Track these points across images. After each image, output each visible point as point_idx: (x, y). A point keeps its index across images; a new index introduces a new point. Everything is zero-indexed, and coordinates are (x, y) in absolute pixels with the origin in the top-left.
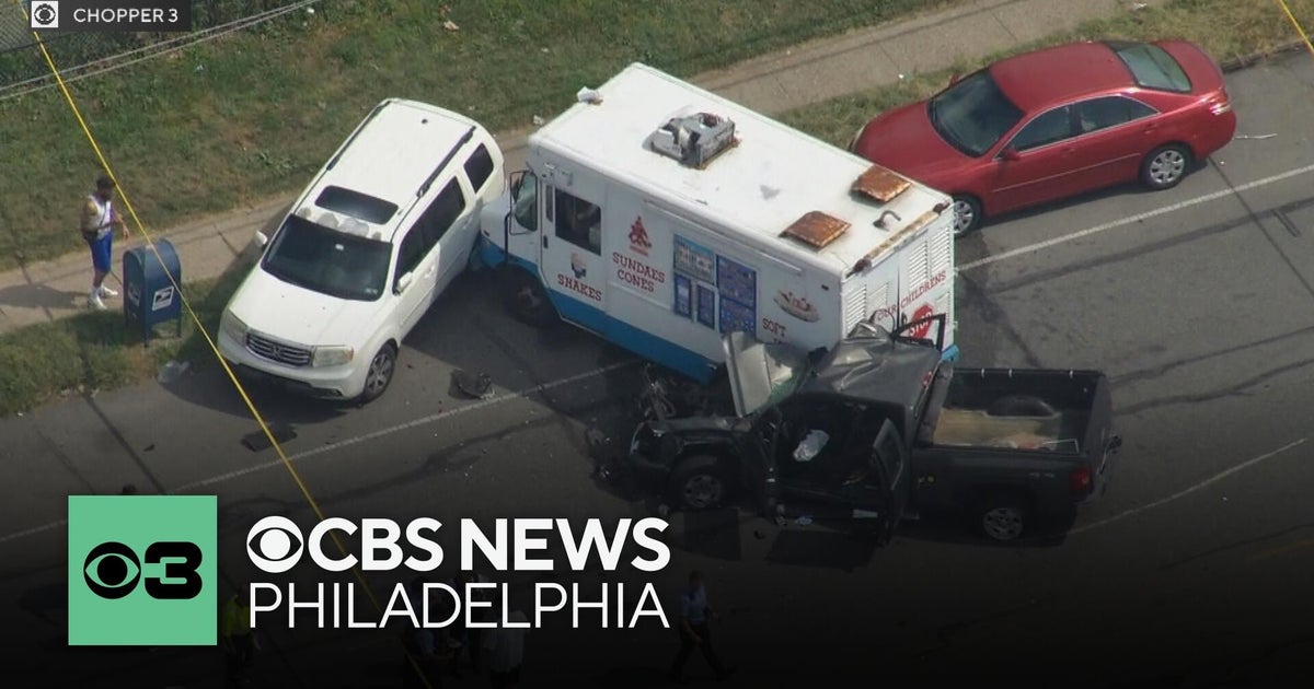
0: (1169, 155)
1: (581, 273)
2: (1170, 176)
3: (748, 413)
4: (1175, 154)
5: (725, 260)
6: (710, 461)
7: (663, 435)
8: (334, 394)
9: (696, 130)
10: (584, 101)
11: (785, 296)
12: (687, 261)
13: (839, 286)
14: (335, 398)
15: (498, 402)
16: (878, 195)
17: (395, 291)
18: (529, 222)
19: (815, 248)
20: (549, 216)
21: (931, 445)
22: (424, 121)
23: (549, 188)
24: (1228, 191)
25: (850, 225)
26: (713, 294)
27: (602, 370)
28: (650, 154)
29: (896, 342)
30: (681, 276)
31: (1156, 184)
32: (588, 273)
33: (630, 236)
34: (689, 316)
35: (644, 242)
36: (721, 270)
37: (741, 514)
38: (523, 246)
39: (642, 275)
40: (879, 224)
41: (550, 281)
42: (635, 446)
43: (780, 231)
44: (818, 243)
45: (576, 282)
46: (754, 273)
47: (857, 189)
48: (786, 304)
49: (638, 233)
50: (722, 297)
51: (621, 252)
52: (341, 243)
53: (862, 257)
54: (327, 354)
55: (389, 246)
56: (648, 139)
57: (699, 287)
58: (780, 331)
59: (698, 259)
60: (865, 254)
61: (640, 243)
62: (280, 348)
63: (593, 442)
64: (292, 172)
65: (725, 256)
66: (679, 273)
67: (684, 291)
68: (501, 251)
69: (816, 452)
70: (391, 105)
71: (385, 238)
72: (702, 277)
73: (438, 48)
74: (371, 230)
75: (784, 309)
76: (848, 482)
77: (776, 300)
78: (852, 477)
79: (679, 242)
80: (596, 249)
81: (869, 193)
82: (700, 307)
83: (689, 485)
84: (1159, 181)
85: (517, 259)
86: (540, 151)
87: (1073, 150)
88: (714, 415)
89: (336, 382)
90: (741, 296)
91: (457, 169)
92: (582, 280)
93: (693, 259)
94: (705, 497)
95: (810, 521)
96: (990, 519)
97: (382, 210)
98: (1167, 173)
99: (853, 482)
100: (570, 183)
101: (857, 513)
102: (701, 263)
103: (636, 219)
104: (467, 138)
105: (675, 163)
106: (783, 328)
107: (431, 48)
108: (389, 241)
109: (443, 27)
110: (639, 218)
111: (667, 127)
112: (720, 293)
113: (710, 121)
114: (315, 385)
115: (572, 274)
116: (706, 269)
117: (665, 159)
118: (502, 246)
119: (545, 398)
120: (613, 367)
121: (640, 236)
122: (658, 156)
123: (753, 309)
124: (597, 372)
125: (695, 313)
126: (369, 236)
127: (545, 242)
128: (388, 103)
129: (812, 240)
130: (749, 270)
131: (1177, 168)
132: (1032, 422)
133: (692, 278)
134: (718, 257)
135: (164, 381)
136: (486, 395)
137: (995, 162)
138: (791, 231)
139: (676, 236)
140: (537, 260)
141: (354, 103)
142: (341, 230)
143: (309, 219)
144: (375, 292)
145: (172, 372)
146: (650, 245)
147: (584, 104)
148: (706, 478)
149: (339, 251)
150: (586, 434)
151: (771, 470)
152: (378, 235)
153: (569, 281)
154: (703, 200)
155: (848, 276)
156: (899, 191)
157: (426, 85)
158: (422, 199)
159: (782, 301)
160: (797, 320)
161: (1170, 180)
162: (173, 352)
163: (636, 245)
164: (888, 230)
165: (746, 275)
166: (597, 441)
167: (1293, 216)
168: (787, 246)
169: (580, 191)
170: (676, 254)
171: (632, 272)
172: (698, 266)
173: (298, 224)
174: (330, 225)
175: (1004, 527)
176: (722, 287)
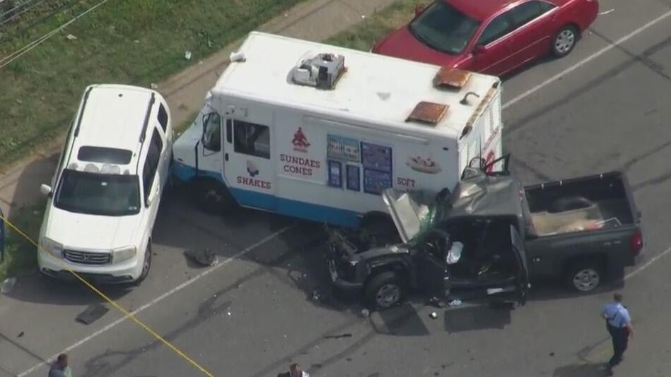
0: (565, 33)
1: (254, 173)
2: (567, 46)
3: (410, 238)
4: (569, 32)
5: (366, 144)
6: (389, 275)
7: (356, 264)
8: (127, 279)
9: (321, 65)
10: (235, 61)
11: (415, 160)
12: (338, 151)
13: (457, 146)
14: (127, 281)
15: (223, 266)
16: (456, 84)
17: (147, 206)
18: (214, 145)
19: (432, 124)
20: (229, 140)
21: (537, 237)
22: (120, 95)
23: (229, 122)
24: (611, 46)
25: (448, 107)
26: (359, 169)
27: (276, 234)
28: (293, 87)
29: (489, 177)
30: (333, 162)
31: (560, 53)
32: (260, 173)
33: (294, 141)
34: (340, 186)
35: (304, 144)
36: (364, 152)
37: (415, 306)
38: (209, 163)
39: (303, 166)
40: (464, 102)
41: (231, 181)
42: (334, 276)
43: (406, 117)
44: (434, 121)
45: (251, 180)
46: (391, 150)
47: (439, 83)
48: (415, 165)
49: (300, 139)
50: (365, 169)
51: (286, 153)
52: (105, 181)
53: (465, 125)
54: (120, 253)
55: (136, 177)
56: (288, 76)
57: (348, 167)
58: (410, 183)
59: (346, 147)
60: (466, 123)
61: (300, 145)
62: (88, 255)
63: (297, 279)
64: (19, 147)
65: (366, 141)
66: (332, 159)
67: (335, 171)
68: (193, 169)
69: (460, 256)
70: (93, 89)
71: (132, 172)
72: (350, 158)
73: (70, 52)
74: (122, 169)
75: (413, 168)
76: (480, 273)
77: (408, 165)
78: (483, 268)
79: (331, 139)
80: (267, 156)
81: (450, 84)
82: (348, 179)
83: (380, 293)
84: (561, 51)
85: (204, 172)
86: (221, 98)
87: (512, 41)
88: (387, 246)
89: (129, 270)
90: (380, 165)
91: (154, 122)
92: (256, 178)
93: (342, 148)
94: (390, 299)
95: (460, 302)
96: (577, 278)
97: (124, 156)
98: (565, 45)
99: (484, 271)
100: (246, 115)
101: (492, 291)
102: (349, 150)
103: (298, 130)
104: (152, 101)
105: (314, 89)
106: (413, 181)
107: (66, 54)
108: (135, 173)
109: (67, 39)
110: (300, 129)
111: (303, 67)
112: (364, 166)
113: (327, 58)
114: (115, 275)
115: (248, 176)
116: (352, 153)
117: (306, 88)
118: (193, 165)
119: (251, 257)
120: (282, 231)
121: (300, 140)
122: (300, 87)
123: (390, 173)
124: (273, 236)
125: (345, 184)
126: (122, 173)
127: (227, 157)
128: (91, 89)
129: (430, 120)
130: (386, 148)
131: (570, 40)
132: (581, 213)
133: (341, 161)
134: (361, 143)
135: (6, 292)
136: (214, 263)
137: (470, 56)
138: (414, 117)
139: (329, 135)
140: (221, 170)
141: (35, 97)
142: (102, 173)
143: (78, 169)
144: (135, 208)
145: (8, 285)
146: (309, 145)
147: (236, 63)
148: (390, 286)
149: (104, 186)
150: (288, 274)
151: (446, 271)
152: (127, 171)
153: (245, 181)
154: (343, 108)
155: (461, 138)
156: (467, 79)
157: (75, 78)
158: (144, 144)
159: (412, 163)
160: (422, 174)
161: (567, 49)
162: (5, 273)
163: (298, 147)
164: (471, 105)
165: (384, 152)
166: (299, 278)
167: (655, 58)
168: (413, 126)
169: (253, 119)
170: (329, 146)
171: (295, 165)
172: (346, 152)
173: (71, 174)
174: (93, 171)
175: (587, 282)
176: (365, 162)
